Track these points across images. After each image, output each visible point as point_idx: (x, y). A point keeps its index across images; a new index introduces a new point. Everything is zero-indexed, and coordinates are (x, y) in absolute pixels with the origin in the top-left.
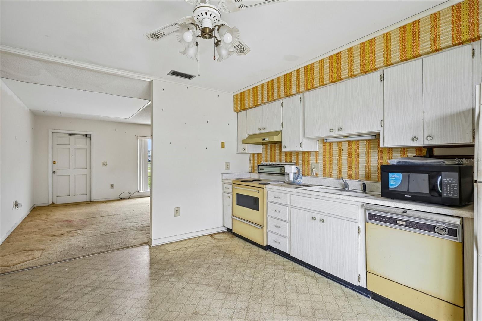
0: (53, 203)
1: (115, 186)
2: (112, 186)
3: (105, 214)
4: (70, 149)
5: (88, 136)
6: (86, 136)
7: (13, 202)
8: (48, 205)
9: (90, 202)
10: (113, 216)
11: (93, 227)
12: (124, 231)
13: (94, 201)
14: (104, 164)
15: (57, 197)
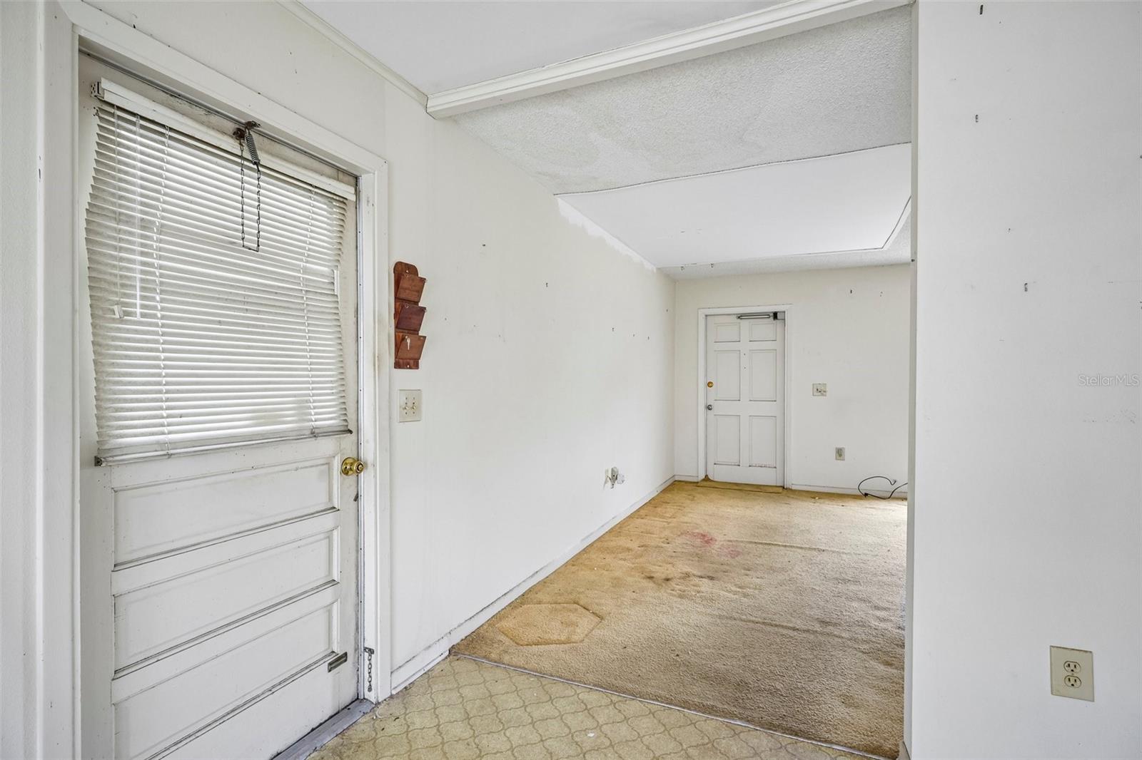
0: (707, 479)
1: (847, 454)
2: (840, 453)
3: (798, 541)
4: (740, 351)
5: (778, 317)
6: (775, 315)
7: (607, 471)
8: (696, 481)
9: (781, 490)
10: (815, 553)
11: (748, 579)
12: (822, 634)
13: (794, 487)
14: (820, 391)
15: (715, 464)
